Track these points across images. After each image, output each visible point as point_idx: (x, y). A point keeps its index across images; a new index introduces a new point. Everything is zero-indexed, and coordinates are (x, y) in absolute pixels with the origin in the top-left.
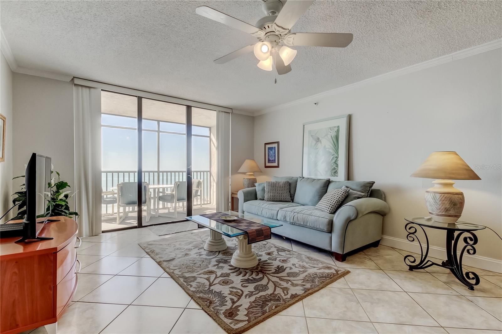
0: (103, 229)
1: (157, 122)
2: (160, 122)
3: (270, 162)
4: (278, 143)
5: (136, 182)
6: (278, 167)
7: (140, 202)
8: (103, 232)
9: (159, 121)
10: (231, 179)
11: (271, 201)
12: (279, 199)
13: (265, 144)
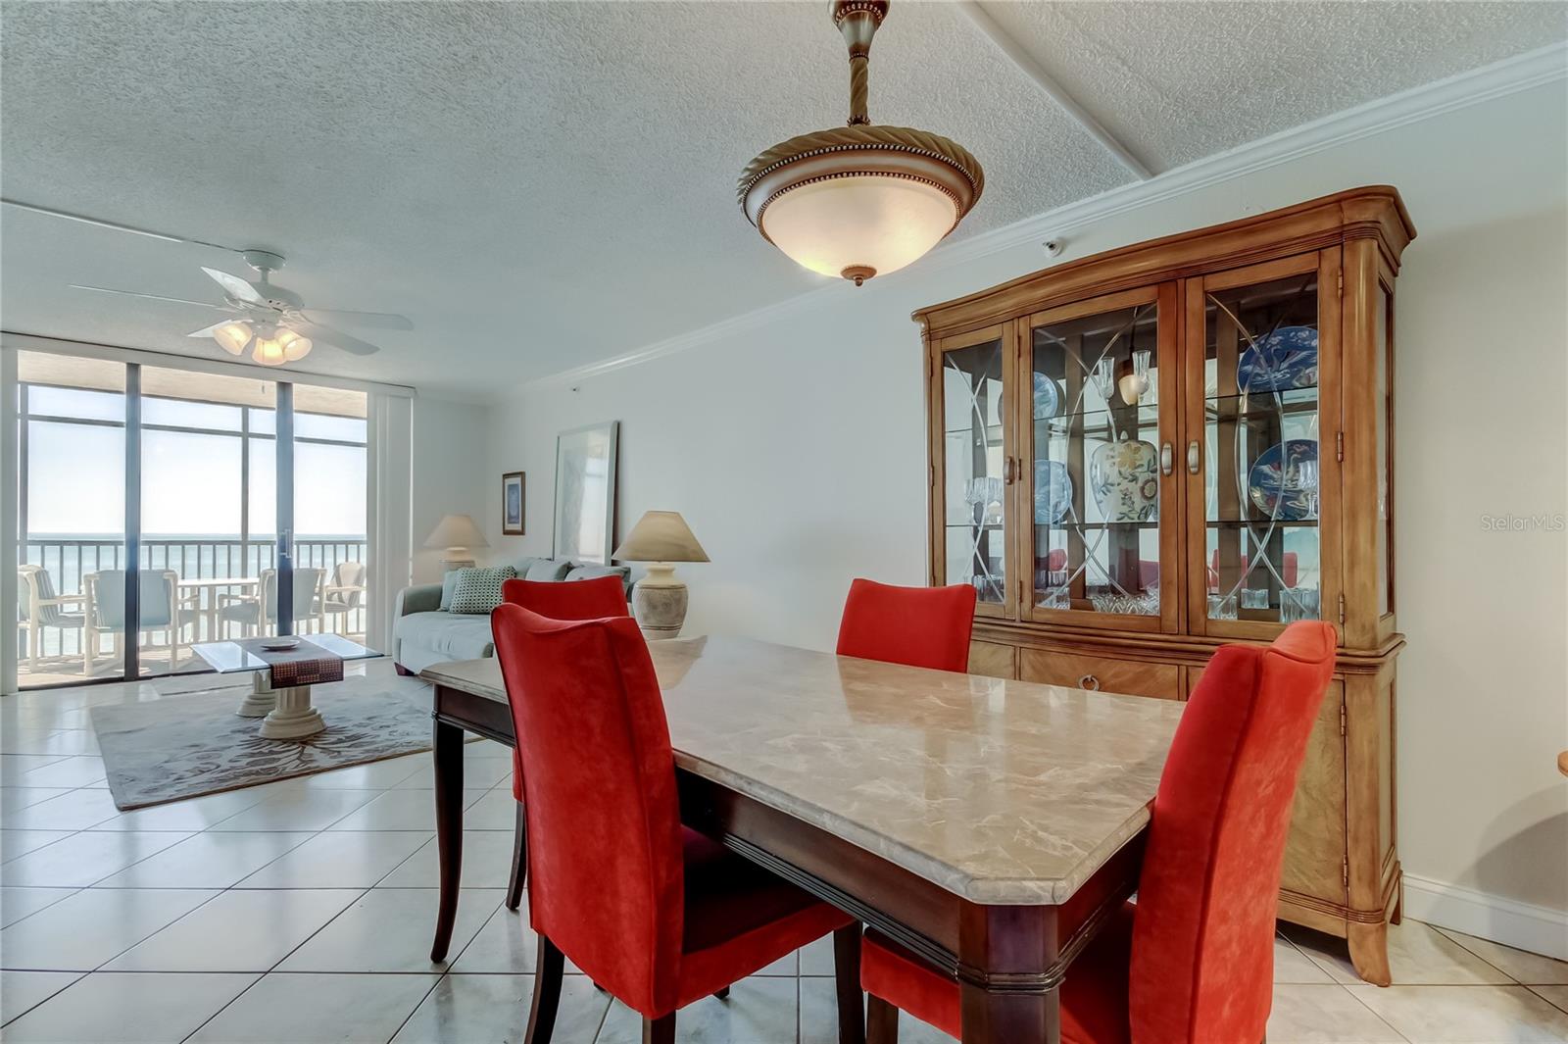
0: (20, 684)
1: (240, 409)
2: (250, 410)
3: (513, 520)
4: (522, 474)
5: (121, 572)
6: (522, 533)
7: (132, 621)
8: (21, 690)
9: (245, 408)
10: (414, 563)
11: (461, 612)
12: (481, 609)
13: (504, 475)
